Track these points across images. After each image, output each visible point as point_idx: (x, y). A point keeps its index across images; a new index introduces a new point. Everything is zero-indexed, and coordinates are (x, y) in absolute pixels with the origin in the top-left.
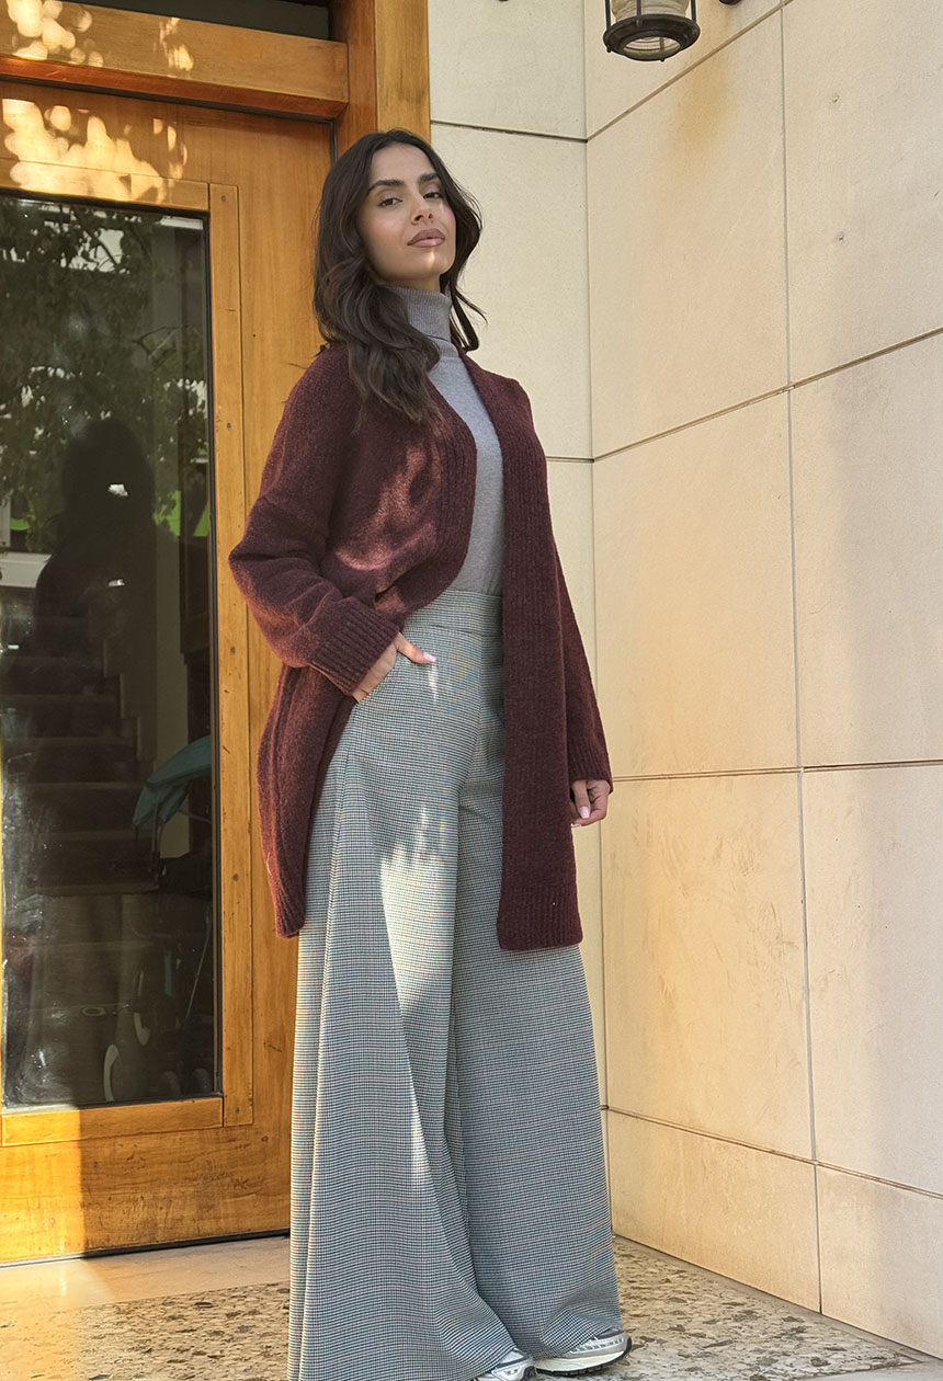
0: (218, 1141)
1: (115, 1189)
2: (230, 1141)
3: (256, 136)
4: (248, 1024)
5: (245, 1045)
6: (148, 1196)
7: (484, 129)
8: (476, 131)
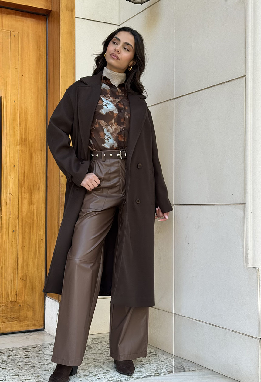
3: (24, 18)
7: (90, 20)
8: (88, 20)
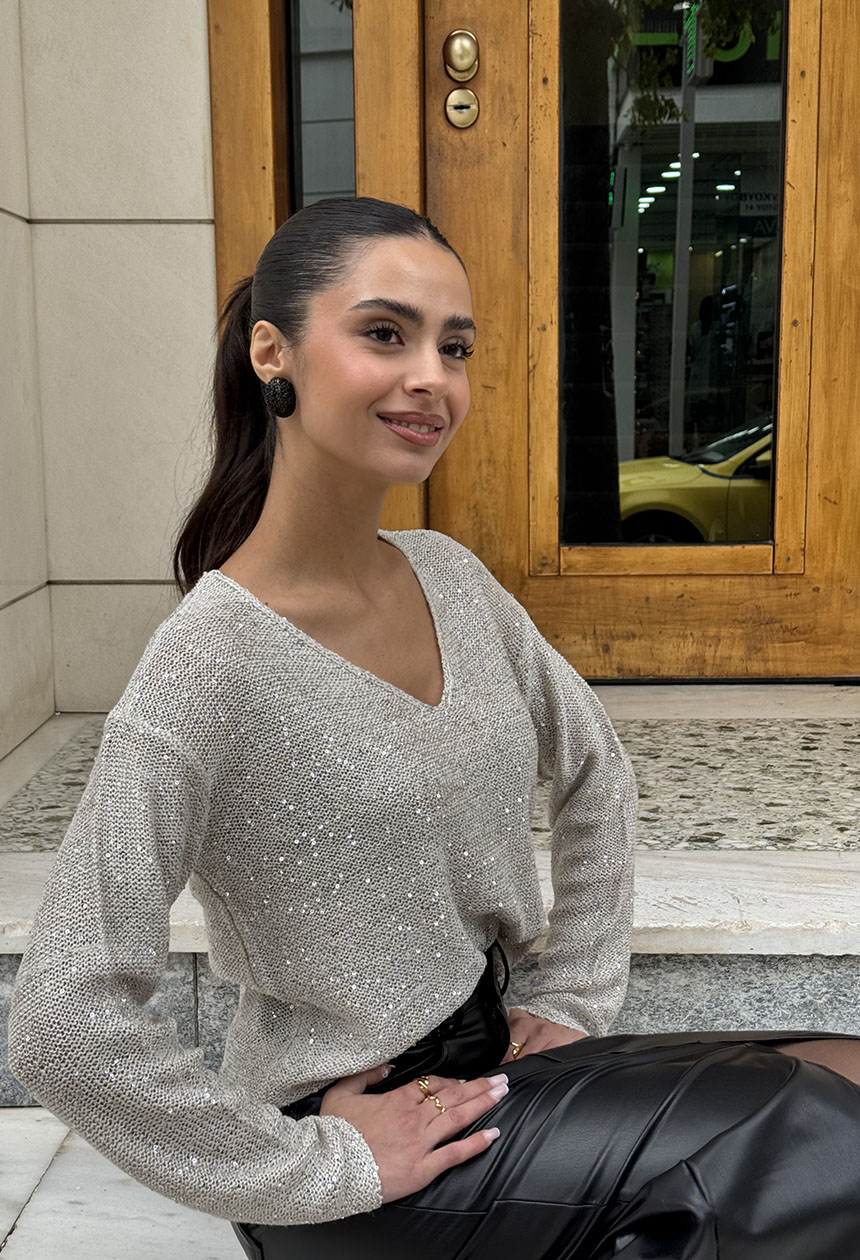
0: (768, 588)
1: (665, 623)
2: (780, 588)
4: (802, 474)
5: (798, 496)
6: (697, 633)
